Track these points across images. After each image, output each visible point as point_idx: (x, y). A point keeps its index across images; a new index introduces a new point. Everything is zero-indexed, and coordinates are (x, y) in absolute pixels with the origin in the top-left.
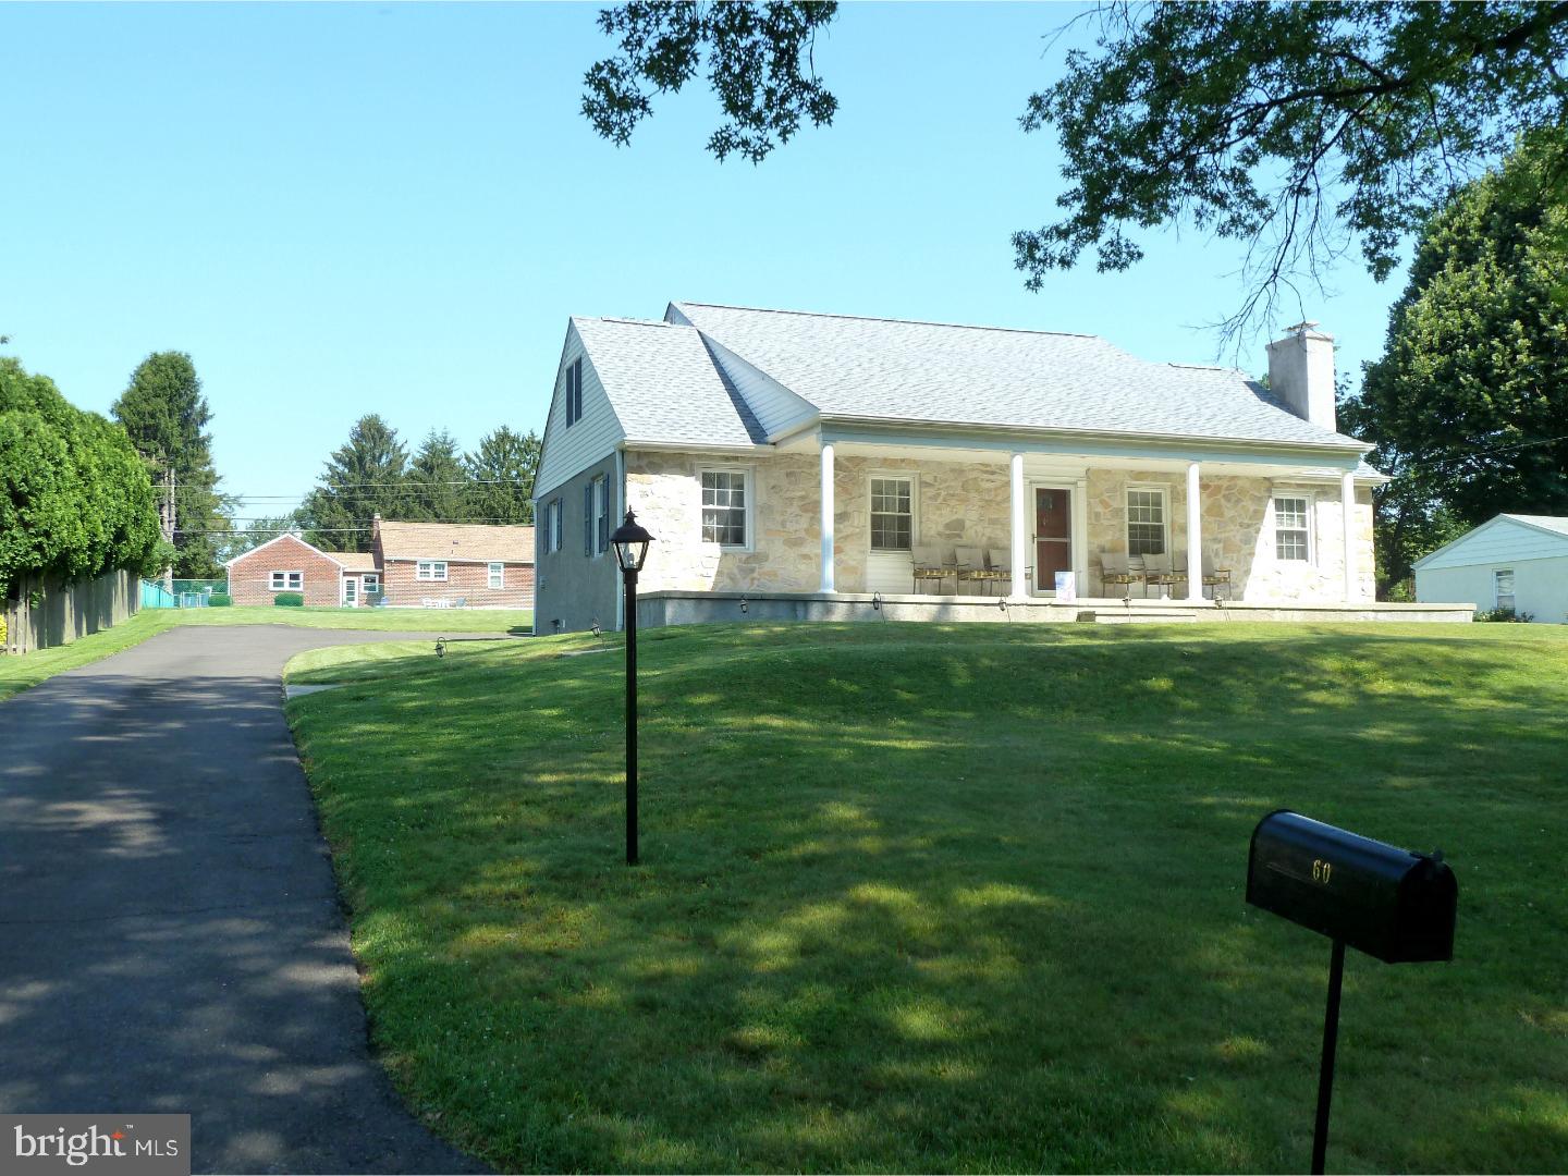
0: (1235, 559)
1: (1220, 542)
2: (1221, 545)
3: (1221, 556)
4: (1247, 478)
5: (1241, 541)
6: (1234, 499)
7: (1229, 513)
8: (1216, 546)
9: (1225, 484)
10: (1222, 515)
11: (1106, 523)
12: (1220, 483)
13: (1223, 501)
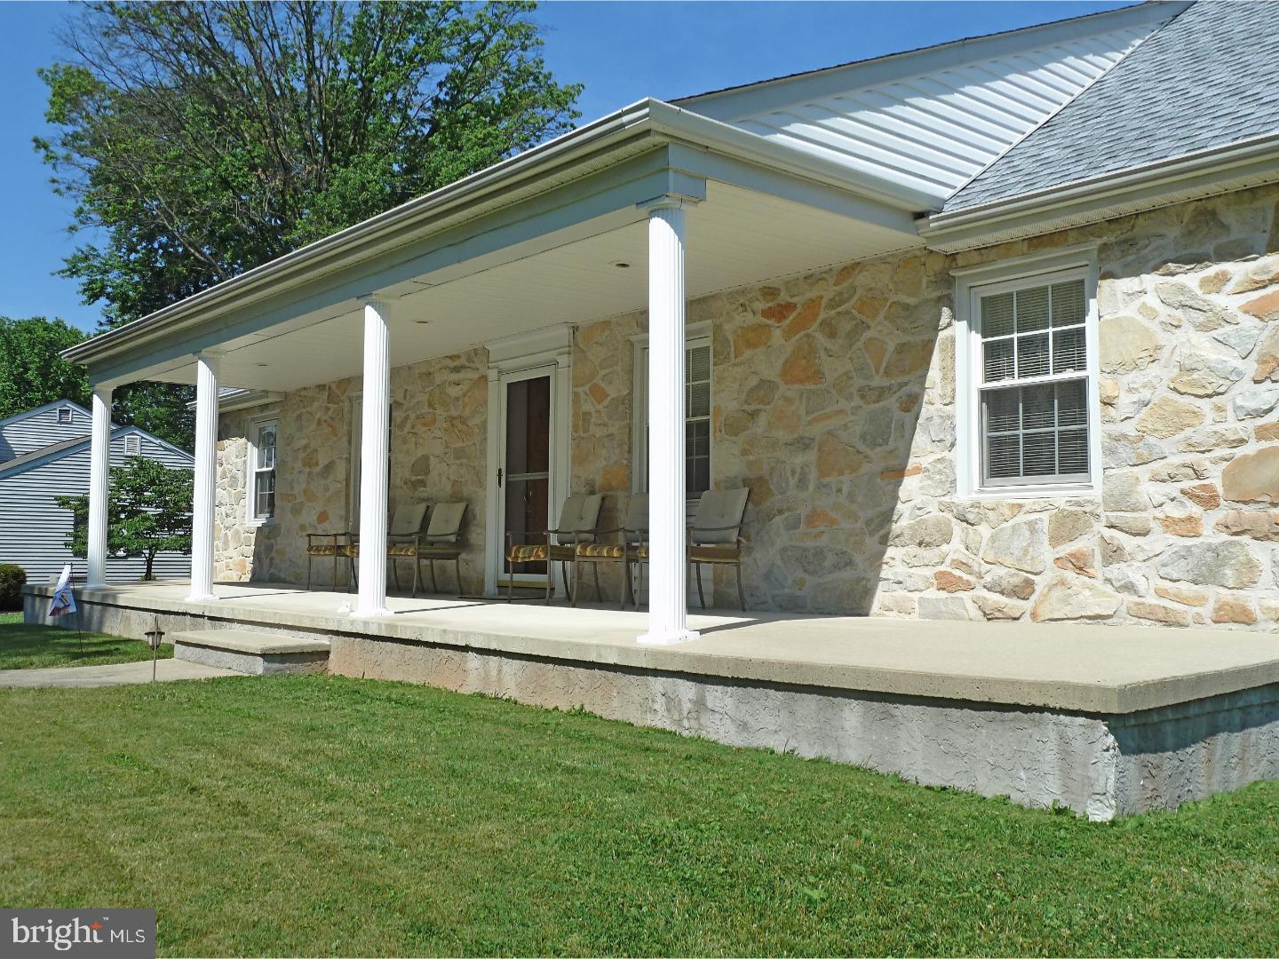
0: (845, 489)
1: (807, 447)
2: (811, 456)
3: (811, 487)
4: (883, 260)
5: (863, 437)
6: (845, 327)
7: (833, 368)
8: (799, 459)
9: (828, 291)
10: (818, 376)
11: (599, 432)
12: (813, 293)
13: (821, 340)
